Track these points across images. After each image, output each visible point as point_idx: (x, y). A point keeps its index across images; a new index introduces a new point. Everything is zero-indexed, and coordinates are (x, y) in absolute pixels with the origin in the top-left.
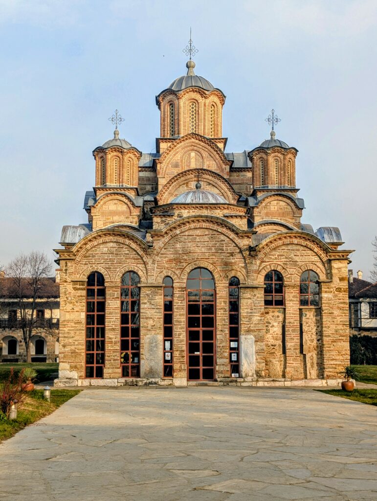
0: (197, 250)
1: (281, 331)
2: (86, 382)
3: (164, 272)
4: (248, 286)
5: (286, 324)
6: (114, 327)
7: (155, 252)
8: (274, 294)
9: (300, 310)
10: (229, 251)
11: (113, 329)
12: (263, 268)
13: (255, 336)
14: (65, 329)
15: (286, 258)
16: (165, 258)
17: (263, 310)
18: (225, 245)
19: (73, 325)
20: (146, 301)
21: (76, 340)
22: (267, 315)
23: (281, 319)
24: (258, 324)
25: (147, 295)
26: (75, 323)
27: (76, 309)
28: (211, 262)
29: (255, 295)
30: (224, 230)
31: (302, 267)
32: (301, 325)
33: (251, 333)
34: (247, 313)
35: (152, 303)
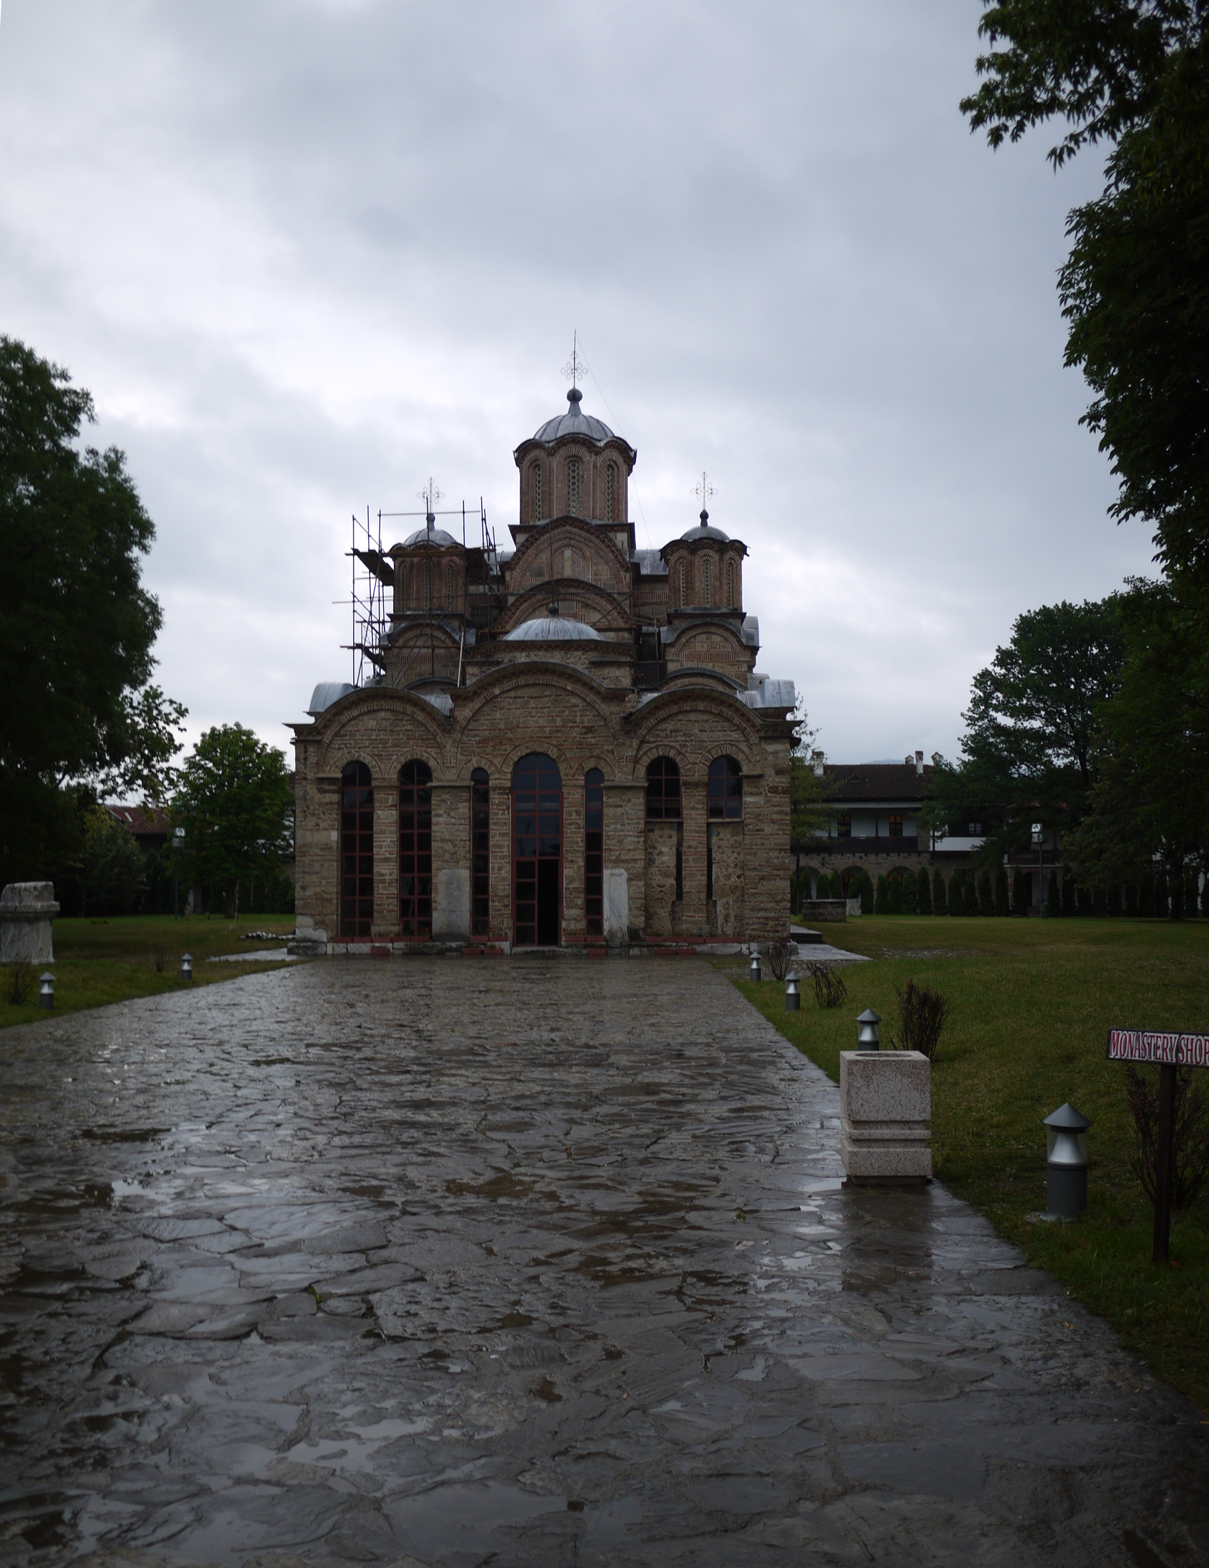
0: (531, 723)
1: (675, 861)
2: (341, 948)
3: (474, 760)
4: (620, 784)
5: (684, 849)
6: (388, 855)
7: (458, 727)
8: (664, 798)
9: (709, 824)
10: (586, 724)
11: (387, 860)
12: (645, 753)
13: (627, 869)
14: (304, 859)
15: (684, 735)
16: (475, 736)
17: (642, 826)
18: (578, 714)
19: (318, 851)
20: (441, 812)
21: (323, 878)
22: (651, 834)
23: (674, 839)
24: (634, 850)
25: (444, 801)
26: (322, 849)
27: (322, 825)
28: (555, 743)
29: (629, 801)
30: (579, 689)
31: (713, 752)
32: (710, 851)
33: (622, 865)
34: (615, 830)
35: (452, 814)
